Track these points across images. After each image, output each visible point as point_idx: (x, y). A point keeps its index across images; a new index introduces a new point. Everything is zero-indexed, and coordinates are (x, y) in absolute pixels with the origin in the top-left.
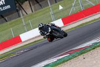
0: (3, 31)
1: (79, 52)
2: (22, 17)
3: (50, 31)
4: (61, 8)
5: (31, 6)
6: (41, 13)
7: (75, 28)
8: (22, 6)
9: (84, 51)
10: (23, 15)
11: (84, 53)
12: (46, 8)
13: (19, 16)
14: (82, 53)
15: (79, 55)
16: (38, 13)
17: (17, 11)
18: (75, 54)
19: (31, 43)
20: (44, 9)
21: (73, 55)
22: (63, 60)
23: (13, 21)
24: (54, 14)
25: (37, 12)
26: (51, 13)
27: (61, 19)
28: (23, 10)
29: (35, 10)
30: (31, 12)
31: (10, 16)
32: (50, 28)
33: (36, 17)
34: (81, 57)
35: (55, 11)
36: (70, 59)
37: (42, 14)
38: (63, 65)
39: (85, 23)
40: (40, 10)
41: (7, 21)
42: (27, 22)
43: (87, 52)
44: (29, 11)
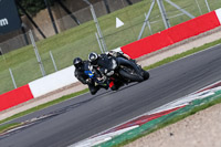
1: (159, 120)
2: (33, 44)
3: (115, 67)
5: (53, 20)
6: (75, 36)
8: (34, 19)
9: (170, 119)
10: (36, 40)
11: (172, 122)
12: (87, 24)
13: (28, 43)
14: (166, 124)
16: (68, 35)
17: (24, 31)
18: (150, 125)
19: (53, 101)
20: (81, 26)
21: (146, 126)
22: (124, 139)
23: (14, 52)
24: (104, 38)
25: (66, 32)
26: (98, 35)
28: (36, 31)
29: (64, 29)
30: (54, 33)
31: (7, 42)
32: (114, 62)
33: (64, 44)
34: (164, 131)
35: (106, 31)
36: (140, 136)
40: (74, 29)
42: (45, 56)
43: (178, 120)
44: (49, 32)
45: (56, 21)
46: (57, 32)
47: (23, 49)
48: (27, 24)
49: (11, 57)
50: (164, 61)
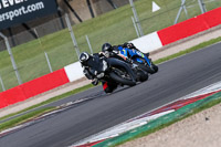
0: (28, 57)
1: (195, 105)
2: (70, 27)
3: (105, 68)
4: (156, 8)
5: (89, 4)
6: (111, 20)
7: (187, 51)
8: (70, 3)
9: (205, 103)
10: (73, 23)
11: (207, 106)
12: (123, 8)
13: (64, 26)
14: (202, 108)
15: (195, 113)
17: (60, 14)
18: (186, 109)
20: (118, 10)
21: (182, 110)
23: (50, 36)
24: (141, 22)
25: (102, 16)
26: (134, 19)
27: (155, 33)
28: (72, 13)
29: (100, 13)
30: (90, 17)
31: (43, 26)
33: (101, 28)
34: (200, 116)
35: (143, 15)
36: (176, 121)
37: (115, 22)
38: (159, 132)
39: (209, 43)
40: (110, 13)
41: (36, 37)
42: (81, 39)
43: (214, 104)
44: (86, 16)
45: (92, 5)
46: (93, 16)
47: (59, 32)
48: (63, 8)
49: (47, 41)
50: (199, 46)
